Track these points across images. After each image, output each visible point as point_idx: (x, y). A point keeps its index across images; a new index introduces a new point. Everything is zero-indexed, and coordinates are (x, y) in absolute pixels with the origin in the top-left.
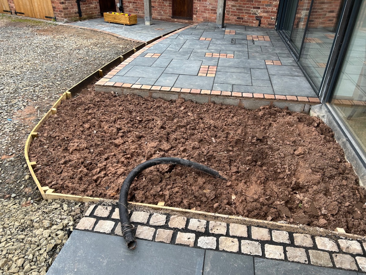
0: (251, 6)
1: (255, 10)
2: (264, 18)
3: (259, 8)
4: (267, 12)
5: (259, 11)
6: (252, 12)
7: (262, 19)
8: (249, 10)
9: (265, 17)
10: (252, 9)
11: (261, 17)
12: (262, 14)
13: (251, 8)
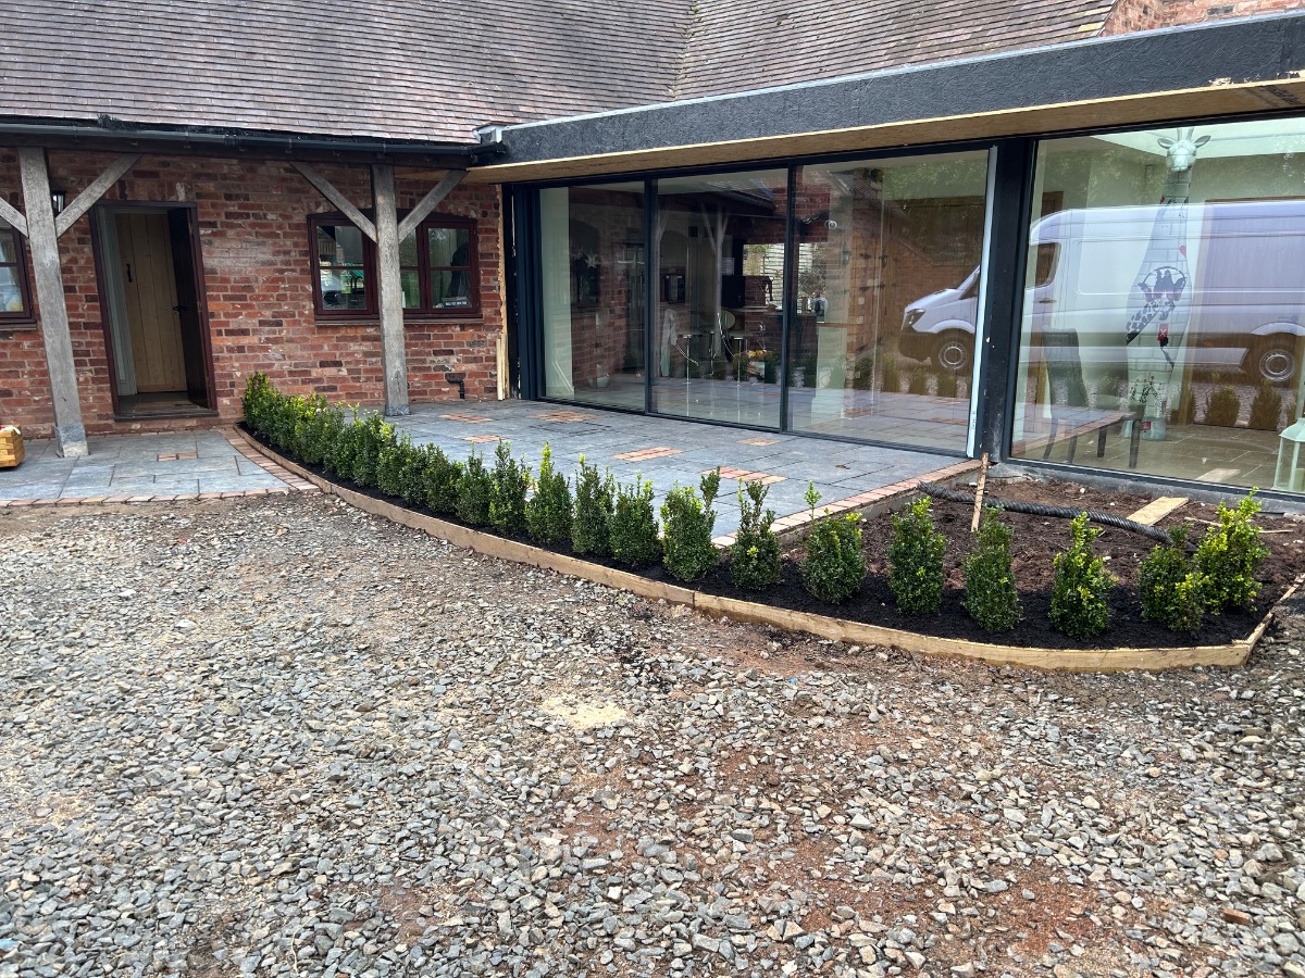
0: (427, 350)
1: (440, 358)
2: (470, 376)
3: (451, 353)
4: (476, 360)
5: (453, 359)
6: (433, 366)
7: (466, 380)
8: (424, 361)
9: (473, 374)
10: (429, 358)
11: (462, 375)
12: (464, 368)
13: (428, 354)
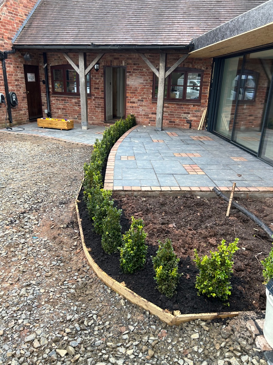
0: (182, 112)
1: (185, 115)
2: (194, 121)
3: (189, 113)
4: (196, 116)
5: (189, 116)
6: (183, 117)
7: (192, 122)
8: (180, 115)
12: (192, 118)
